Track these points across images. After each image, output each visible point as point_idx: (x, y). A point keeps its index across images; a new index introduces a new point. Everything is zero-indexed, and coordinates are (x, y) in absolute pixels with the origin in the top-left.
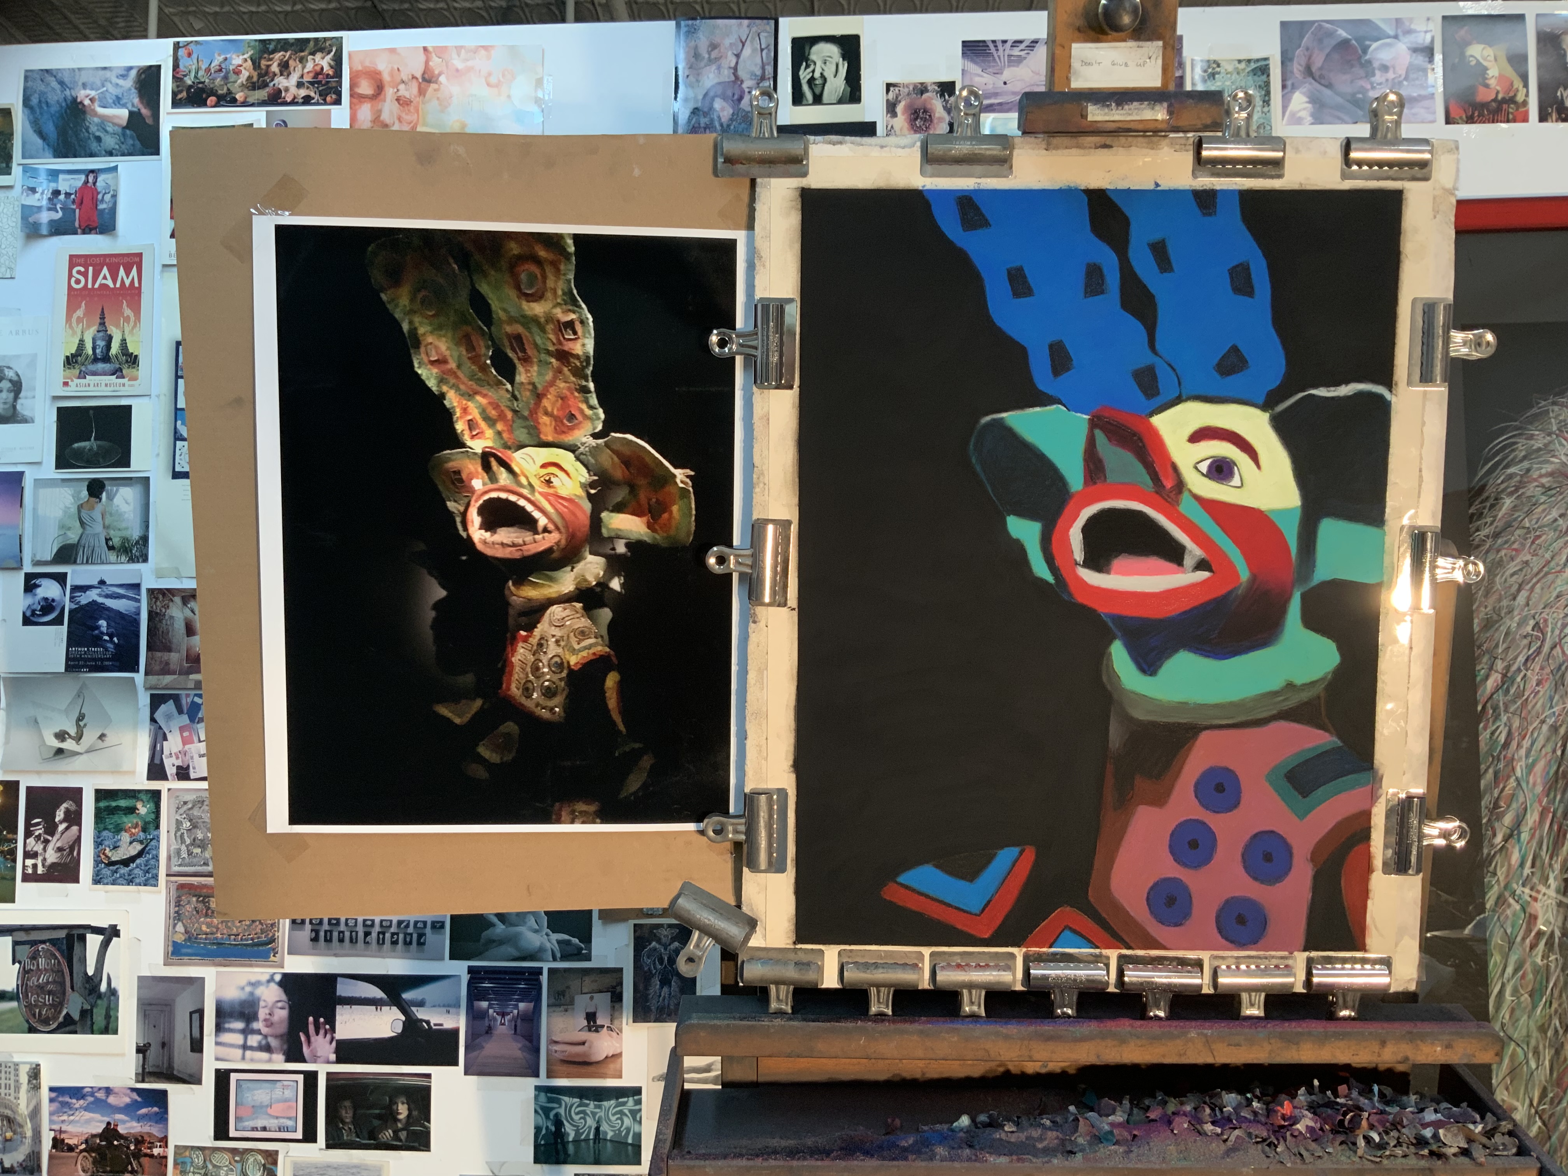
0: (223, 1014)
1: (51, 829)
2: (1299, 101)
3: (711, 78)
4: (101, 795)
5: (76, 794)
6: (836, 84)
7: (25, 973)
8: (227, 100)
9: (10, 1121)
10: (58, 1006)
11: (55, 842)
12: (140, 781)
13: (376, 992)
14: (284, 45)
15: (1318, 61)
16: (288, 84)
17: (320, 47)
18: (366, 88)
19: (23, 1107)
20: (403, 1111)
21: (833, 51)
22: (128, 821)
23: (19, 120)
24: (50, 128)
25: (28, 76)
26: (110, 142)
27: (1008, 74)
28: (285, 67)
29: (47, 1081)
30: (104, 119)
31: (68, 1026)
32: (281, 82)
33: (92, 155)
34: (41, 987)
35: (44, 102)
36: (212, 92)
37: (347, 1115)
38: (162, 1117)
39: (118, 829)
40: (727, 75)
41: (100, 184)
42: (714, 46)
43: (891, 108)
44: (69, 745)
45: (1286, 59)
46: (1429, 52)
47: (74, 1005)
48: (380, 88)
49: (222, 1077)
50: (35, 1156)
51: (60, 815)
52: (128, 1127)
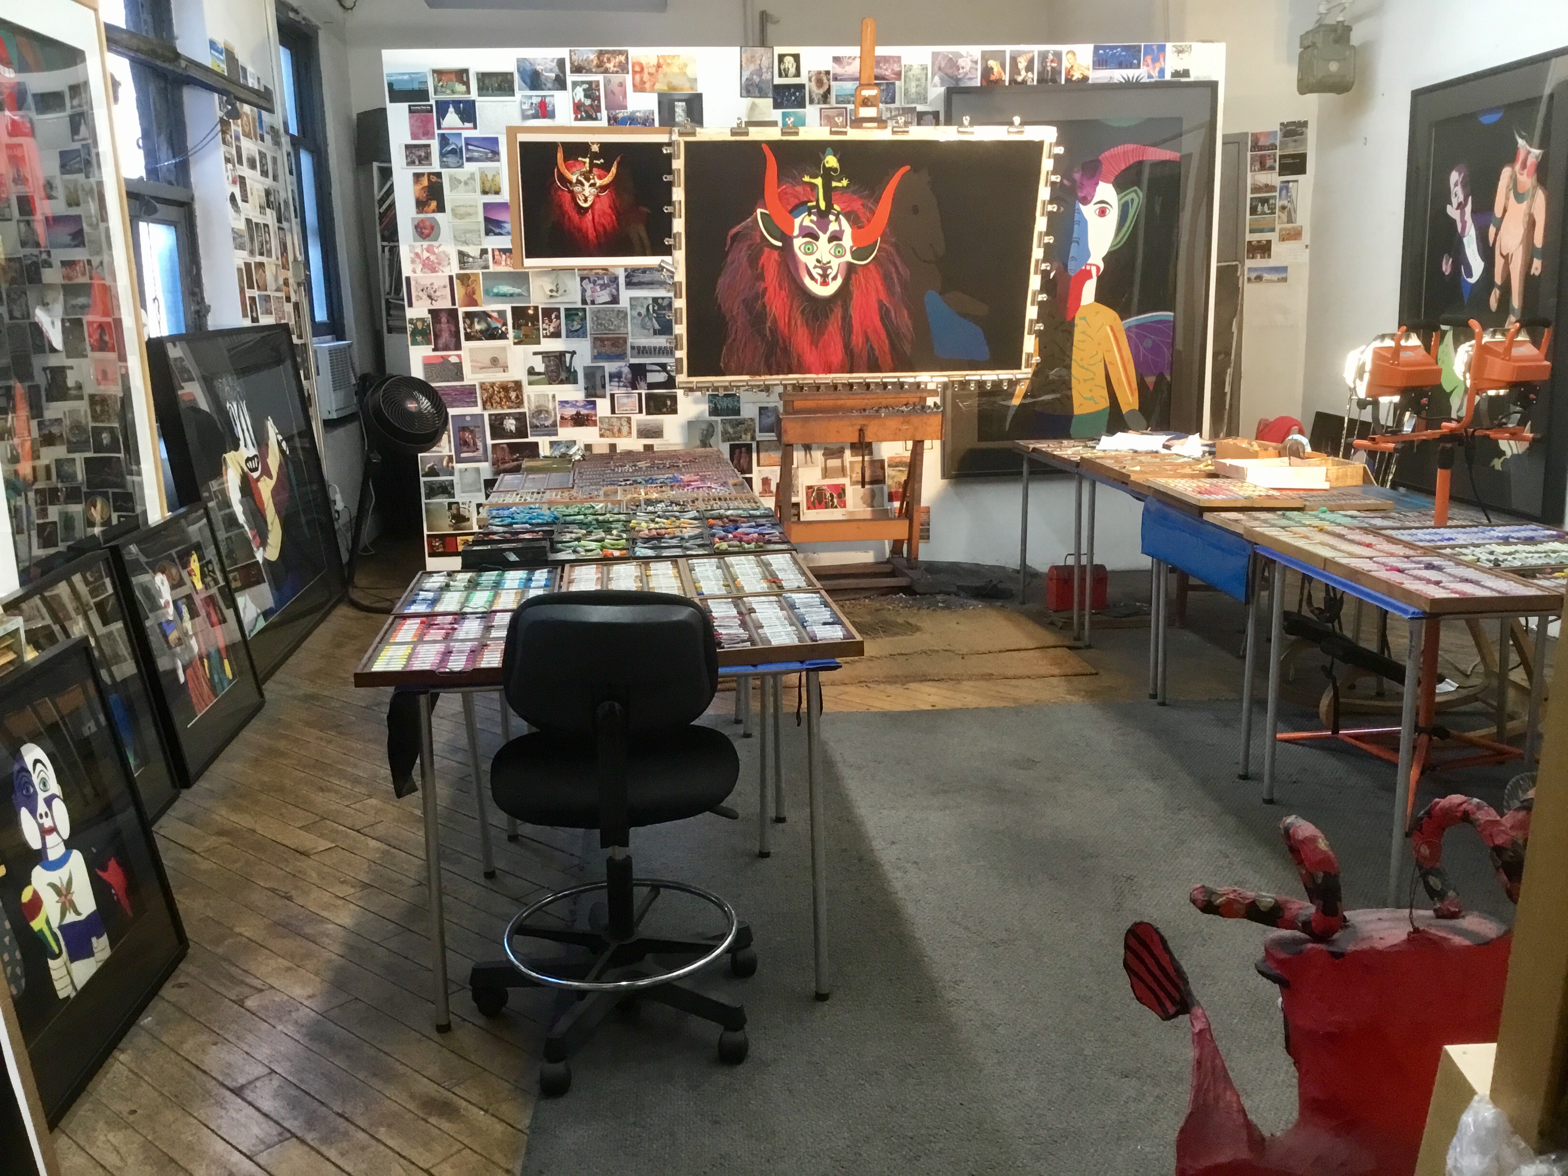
0: (612, 376)
1: (551, 321)
2: (937, 79)
3: (752, 68)
4: (566, 310)
5: (558, 310)
6: (792, 70)
7: (547, 367)
8: (589, 71)
9: (547, 412)
10: (558, 376)
11: (552, 325)
12: (579, 305)
13: (659, 368)
14: (607, 52)
15: (943, 65)
16: (610, 66)
17: (621, 53)
18: (637, 69)
19: (551, 406)
20: (669, 403)
21: (791, 59)
22: (576, 318)
23: (516, 77)
24: (528, 81)
25: (518, 60)
26: (549, 85)
27: (847, 68)
28: (609, 60)
29: (558, 399)
30: (547, 77)
31: (562, 382)
32: (608, 65)
33: (543, 90)
34: (552, 371)
35: (524, 69)
36: (584, 68)
37: (652, 404)
38: (594, 408)
39: (573, 321)
40: (757, 67)
41: (547, 100)
42: (753, 57)
43: (810, 80)
44: (554, 294)
45: (933, 64)
46: (976, 62)
47: (563, 376)
48: (642, 69)
49: (612, 396)
50: (555, 421)
51: (553, 316)
52: (583, 412)
